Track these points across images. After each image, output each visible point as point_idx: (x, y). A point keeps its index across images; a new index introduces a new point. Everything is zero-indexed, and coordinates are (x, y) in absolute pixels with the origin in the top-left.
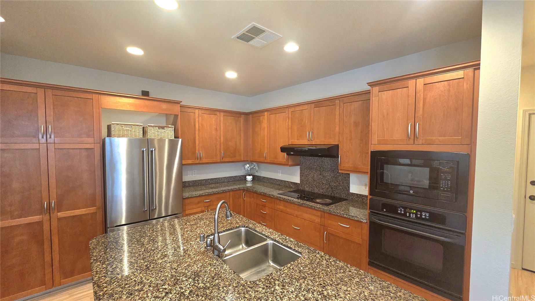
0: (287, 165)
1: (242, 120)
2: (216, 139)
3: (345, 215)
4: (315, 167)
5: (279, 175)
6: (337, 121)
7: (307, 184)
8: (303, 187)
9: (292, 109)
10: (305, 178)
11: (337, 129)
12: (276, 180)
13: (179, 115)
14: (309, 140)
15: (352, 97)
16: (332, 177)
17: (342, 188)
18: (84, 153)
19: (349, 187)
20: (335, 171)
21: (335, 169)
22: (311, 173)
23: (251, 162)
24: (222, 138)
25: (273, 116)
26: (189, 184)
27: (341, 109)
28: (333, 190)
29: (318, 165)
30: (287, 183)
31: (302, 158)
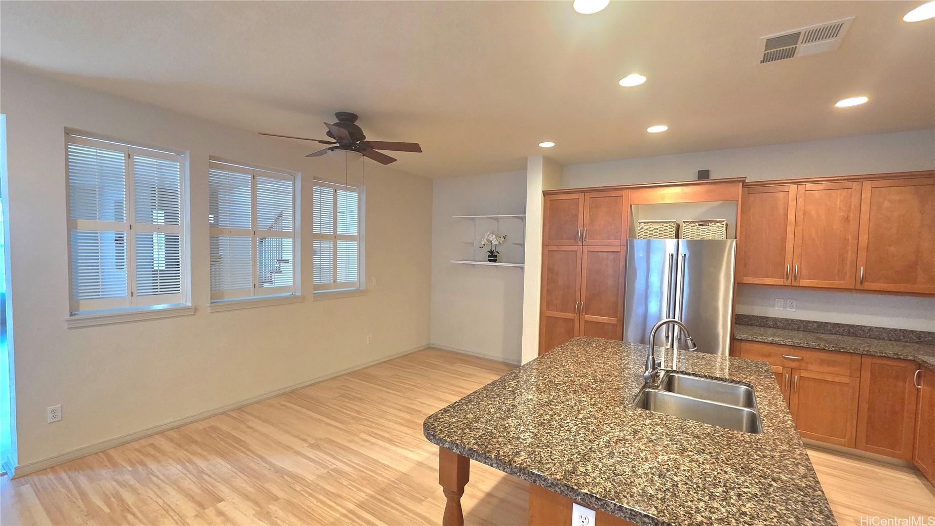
2: (846, 240)
18: (611, 257)
24: (863, 238)
26: (776, 324)
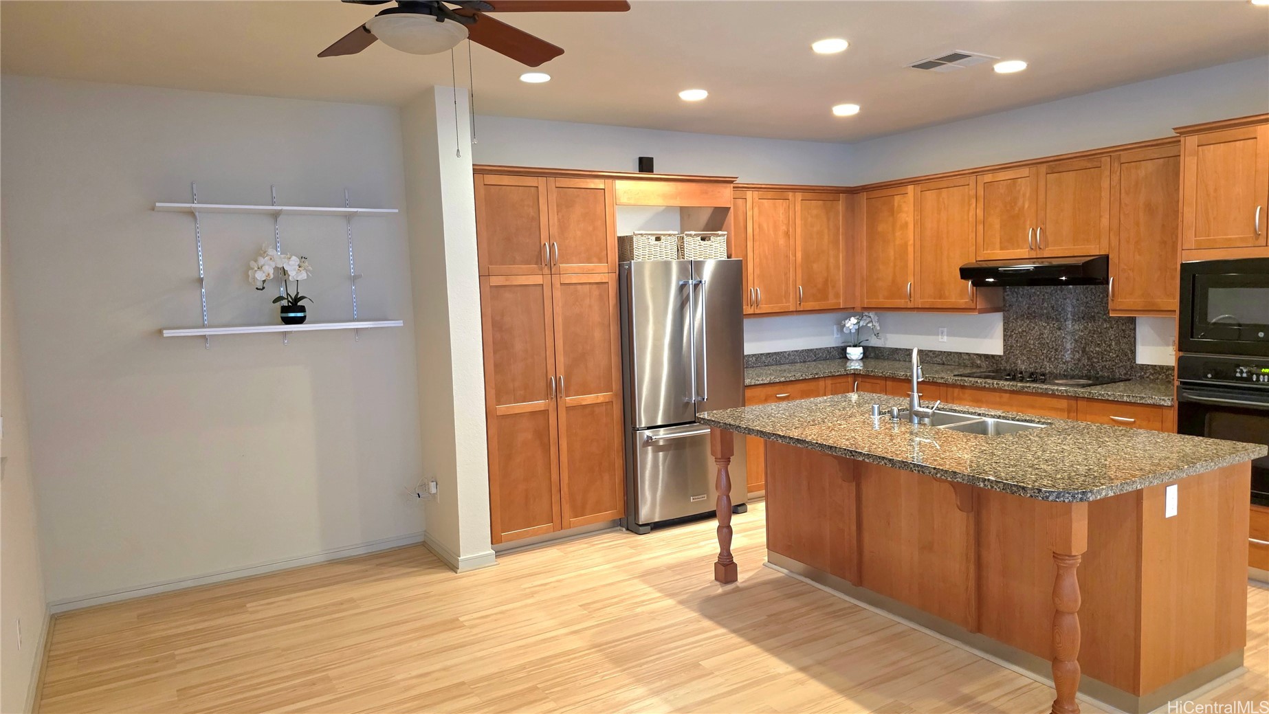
0: (974, 309)
1: (841, 206)
2: (787, 257)
3: (1125, 398)
4: (1045, 311)
5: (940, 340)
6: (1105, 203)
7: (1022, 354)
8: (1011, 364)
9: (988, 178)
10: (1017, 341)
11: (1105, 221)
12: (933, 354)
13: (732, 209)
14: (1032, 249)
15: (1139, 150)
16: (1089, 333)
17: (1117, 356)
18: (596, 292)
19: (1134, 352)
20: (1100, 317)
21: (1098, 313)
22: (1034, 328)
23: (861, 311)
24: (799, 255)
25: (930, 196)
27: (1115, 178)
28: (1094, 362)
29: (1053, 307)
30: (967, 357)
31: (1010, 294)
